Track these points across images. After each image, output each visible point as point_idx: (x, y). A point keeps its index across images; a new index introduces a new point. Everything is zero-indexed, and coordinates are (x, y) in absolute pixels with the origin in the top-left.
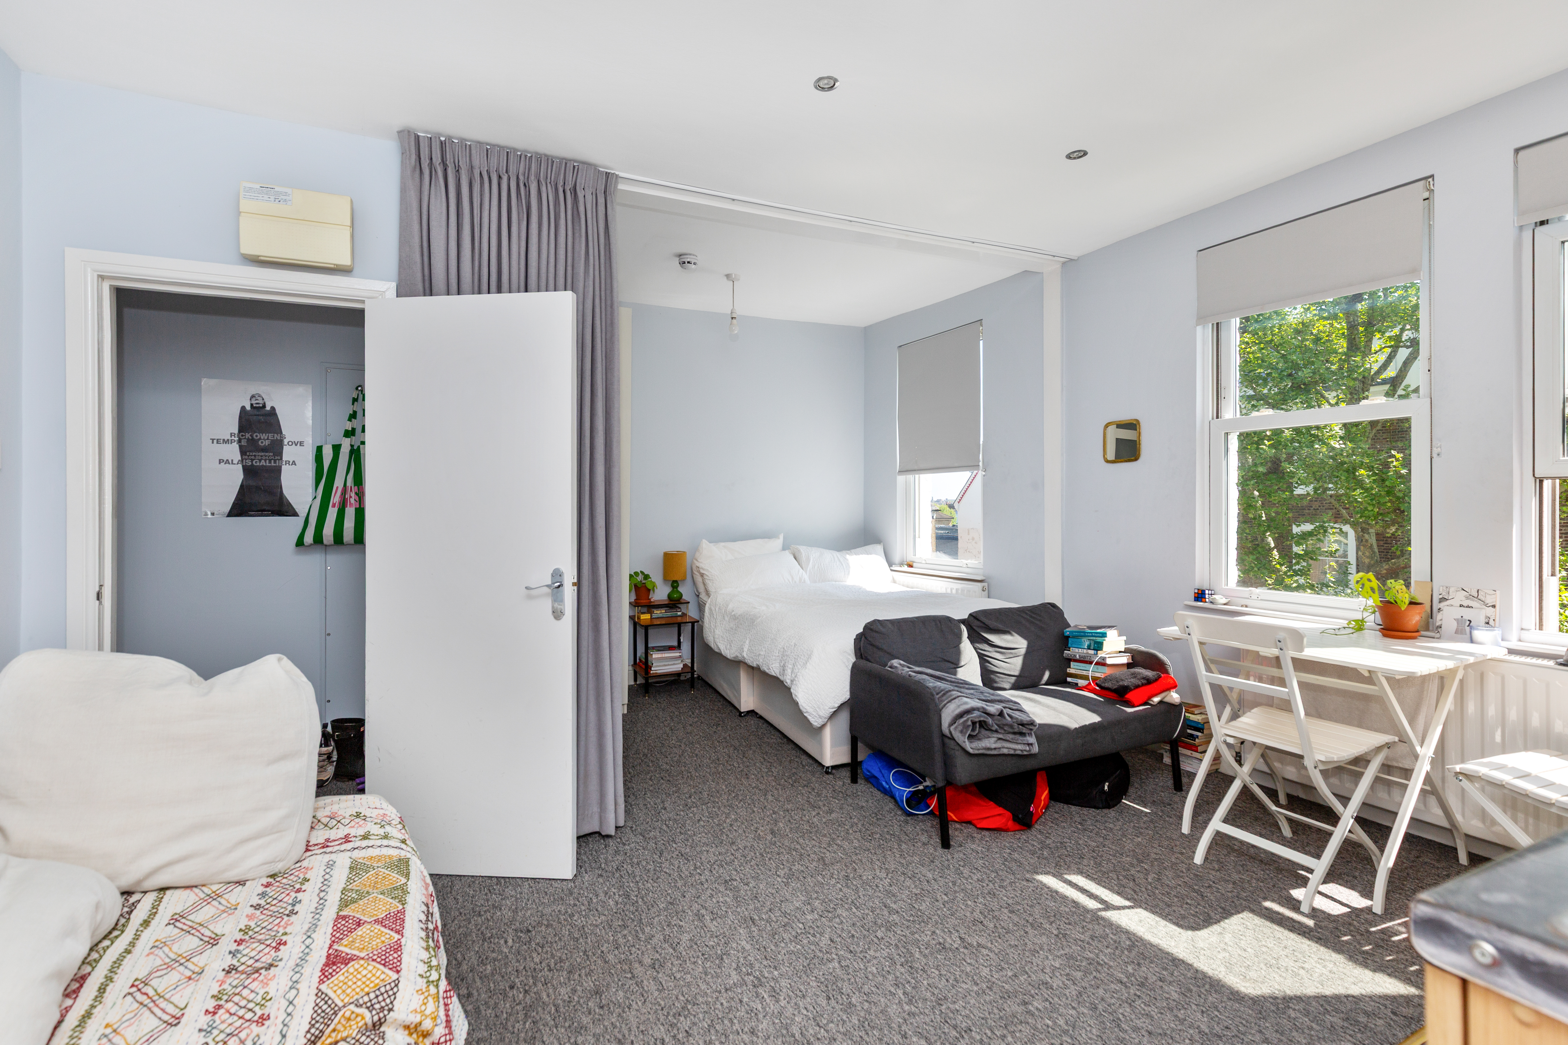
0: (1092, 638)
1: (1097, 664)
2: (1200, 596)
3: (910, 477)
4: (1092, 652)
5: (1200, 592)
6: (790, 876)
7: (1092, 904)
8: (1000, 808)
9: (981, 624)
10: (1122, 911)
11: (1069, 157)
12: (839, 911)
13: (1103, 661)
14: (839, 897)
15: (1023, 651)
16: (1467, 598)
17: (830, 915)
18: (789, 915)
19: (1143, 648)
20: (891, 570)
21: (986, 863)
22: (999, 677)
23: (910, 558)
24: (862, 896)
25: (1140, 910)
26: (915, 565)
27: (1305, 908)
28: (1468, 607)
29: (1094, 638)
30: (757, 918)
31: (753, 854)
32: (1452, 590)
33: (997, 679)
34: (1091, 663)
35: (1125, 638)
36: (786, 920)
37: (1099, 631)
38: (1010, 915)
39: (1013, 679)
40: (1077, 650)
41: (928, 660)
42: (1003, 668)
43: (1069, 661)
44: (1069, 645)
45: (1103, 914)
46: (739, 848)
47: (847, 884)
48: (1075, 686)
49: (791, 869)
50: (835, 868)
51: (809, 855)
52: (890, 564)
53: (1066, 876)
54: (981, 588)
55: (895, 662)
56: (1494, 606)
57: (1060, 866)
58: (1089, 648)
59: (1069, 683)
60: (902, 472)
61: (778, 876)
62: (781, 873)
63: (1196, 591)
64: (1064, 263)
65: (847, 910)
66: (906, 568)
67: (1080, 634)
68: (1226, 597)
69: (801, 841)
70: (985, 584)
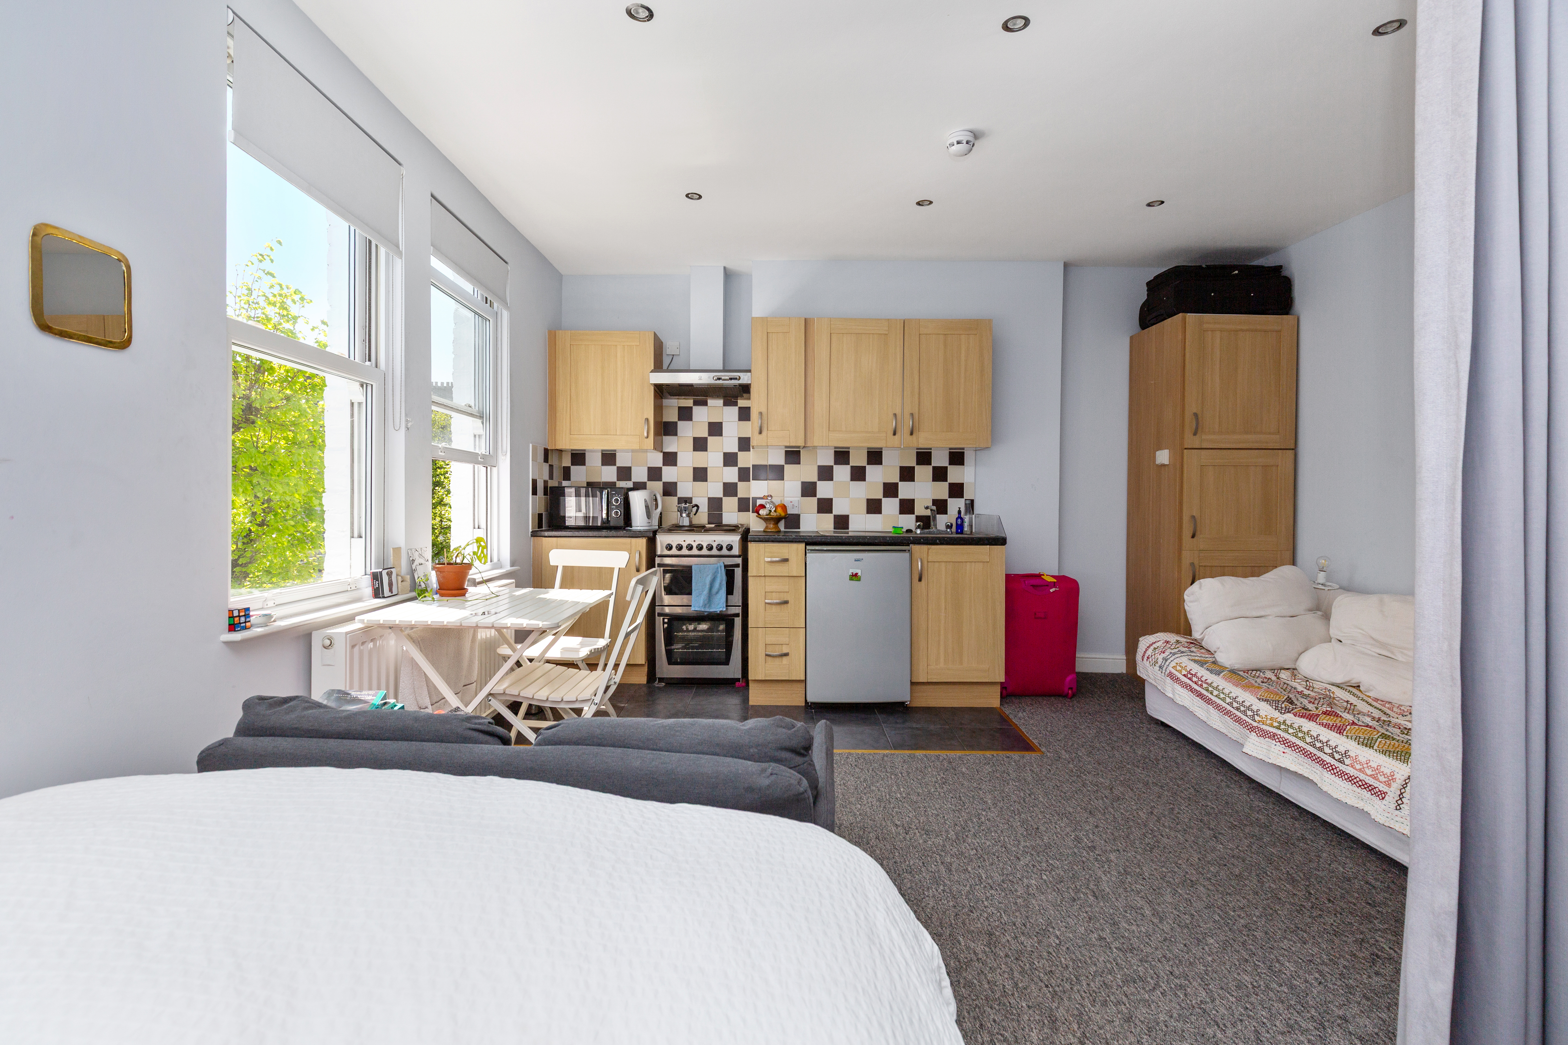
6: (1043, 933)
12: (1000, 878)
14: (993, 892)
17: (1011, 878)
18: (1054, 890)
24: (968, 885)
30: (1090, 897)
31: (1092, 984)
36: (1058, 886)
46: (1115, 1005)
47: (976, 902)
49: (1039, 942)
50: (979, 925)
51: (1007, 956)
61: (1058, 938)
62: (1053, 941)
65: (992, 878)
69: (1009, 985)
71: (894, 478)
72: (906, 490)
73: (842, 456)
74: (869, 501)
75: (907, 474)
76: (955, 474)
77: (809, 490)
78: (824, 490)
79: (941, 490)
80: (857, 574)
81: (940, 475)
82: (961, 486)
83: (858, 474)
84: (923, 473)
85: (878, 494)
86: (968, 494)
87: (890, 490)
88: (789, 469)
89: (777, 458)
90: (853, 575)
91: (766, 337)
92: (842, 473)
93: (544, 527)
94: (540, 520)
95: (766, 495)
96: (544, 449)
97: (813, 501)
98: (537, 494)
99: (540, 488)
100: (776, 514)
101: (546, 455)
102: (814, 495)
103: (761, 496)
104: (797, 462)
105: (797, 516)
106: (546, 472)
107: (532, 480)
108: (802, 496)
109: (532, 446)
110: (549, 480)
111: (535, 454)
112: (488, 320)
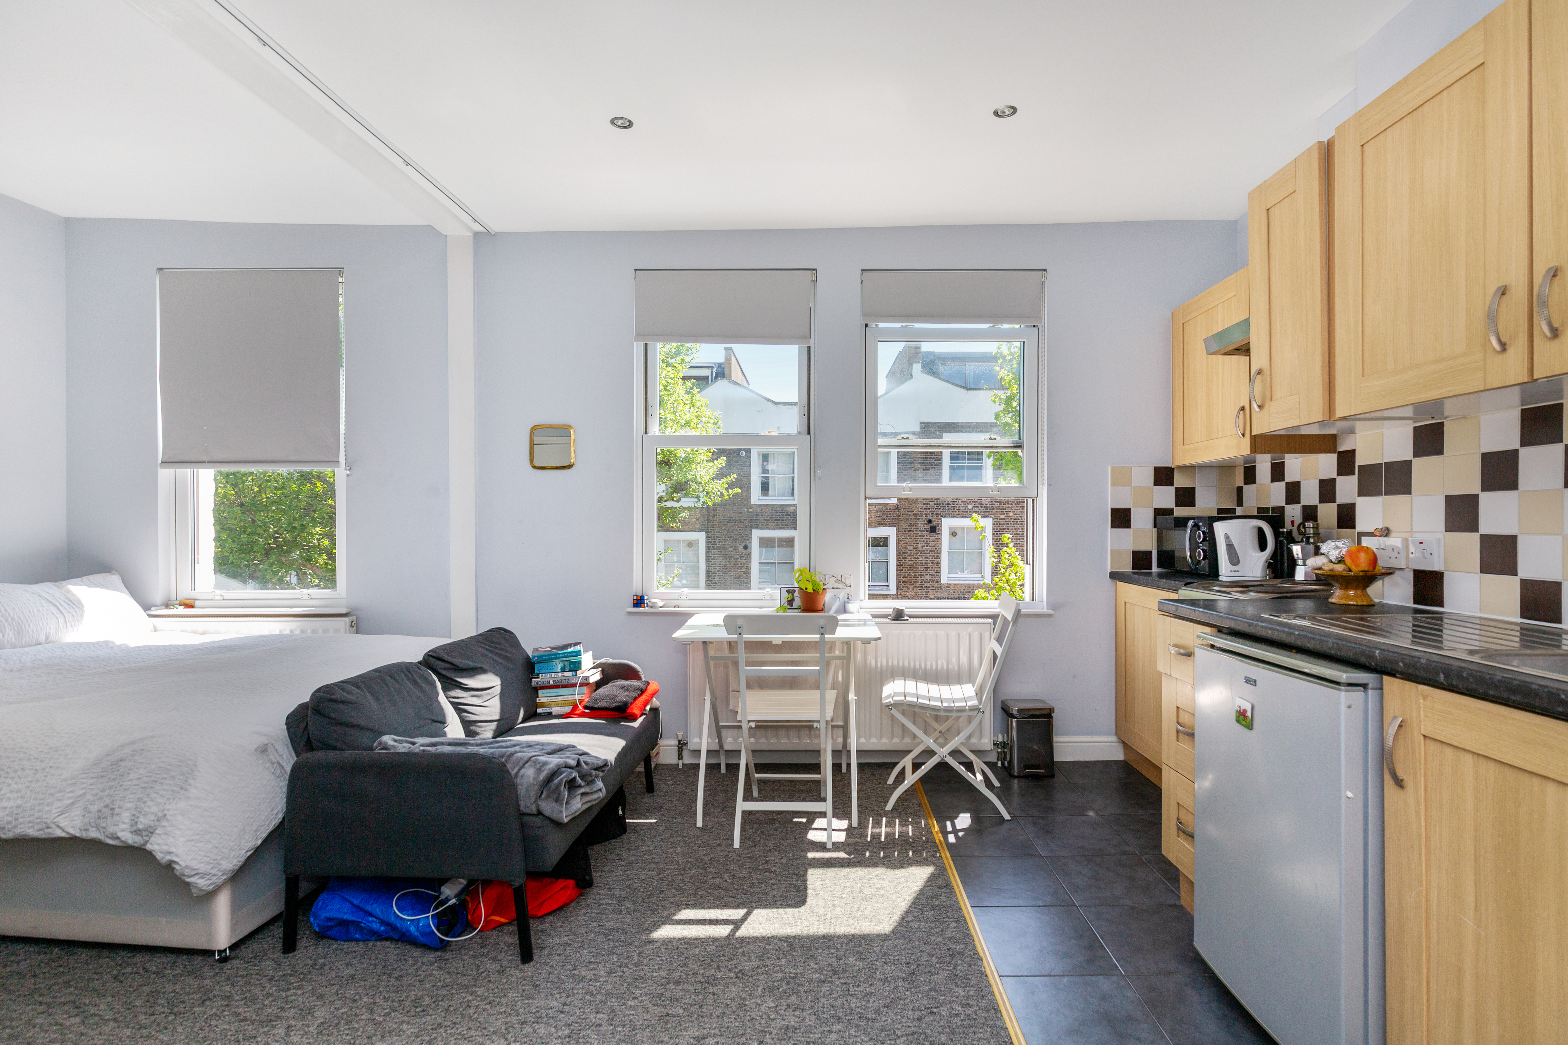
0: (564, 659)
1: (581, 685)
2: (639, 602)
3: (186, 472)
4: (570, 674)
5: (639, 598)
7: (723, 931)
8: (560, 880)
9: (448, 666)
10: (749, 920)
11: (613, 122)
13: (585, 681)
15: (498, 689)
16: (836, 582)
19: (611, 661)
20: (150, 616)
21: (593, 950)
22: (480, 727)
23: (185, 592)
25: (756, 911)
26: (197, 603)
27: (829, 846)
28: (837, 588)
29: (568, 659)
32: (827, 577)
33: (478, 730)
34: (574, 685)
35: (590, 653)
37: (569, 650)
38: (680, 987)
39: (494, 725)
40: (548, 676)
41: (417, 726)
42: (483, 714)
43: (536, 690)
44: (536, 672)
45: (739, 934)
48: (550, 715)
52: (146, 607)
53: (678, 917)
54: (348, 624)
55: (388, 739)
56: (850, 586)
57: (656, 910)
58: (563, 670)
59: (540, 714)
60: (166, 463)
63: (635, 597)
64: (476, 234)
66: (181, 610)
67: (547, 658)
68: (663, 600)
70: (354, 618)
73: (1542, 419)
77: (1461, 514)
78: (1498, 513)
88: (1422, 467)
89: (1397, 446)
91: (1265, 222)
92: (1541, 465)
93: (1155, 569)
94: (1140, 560)
95: (1380, 527)
96: (1155, 468)
97: (1470, 543)
98: (1130, 527)
99: (1142, 519)
100: (1339, 568)
101: (1163, 476)
102: (1473, 527)
103: (1372, 530)
104: (1438, 450)
105: (1438, 577)
106: (1165, 497)
107: (1113, 510)
108: (1448, 529)
109: (1113, 468)
110: (1175, 508)
111: (1121, 477)
112: (1024, 342)
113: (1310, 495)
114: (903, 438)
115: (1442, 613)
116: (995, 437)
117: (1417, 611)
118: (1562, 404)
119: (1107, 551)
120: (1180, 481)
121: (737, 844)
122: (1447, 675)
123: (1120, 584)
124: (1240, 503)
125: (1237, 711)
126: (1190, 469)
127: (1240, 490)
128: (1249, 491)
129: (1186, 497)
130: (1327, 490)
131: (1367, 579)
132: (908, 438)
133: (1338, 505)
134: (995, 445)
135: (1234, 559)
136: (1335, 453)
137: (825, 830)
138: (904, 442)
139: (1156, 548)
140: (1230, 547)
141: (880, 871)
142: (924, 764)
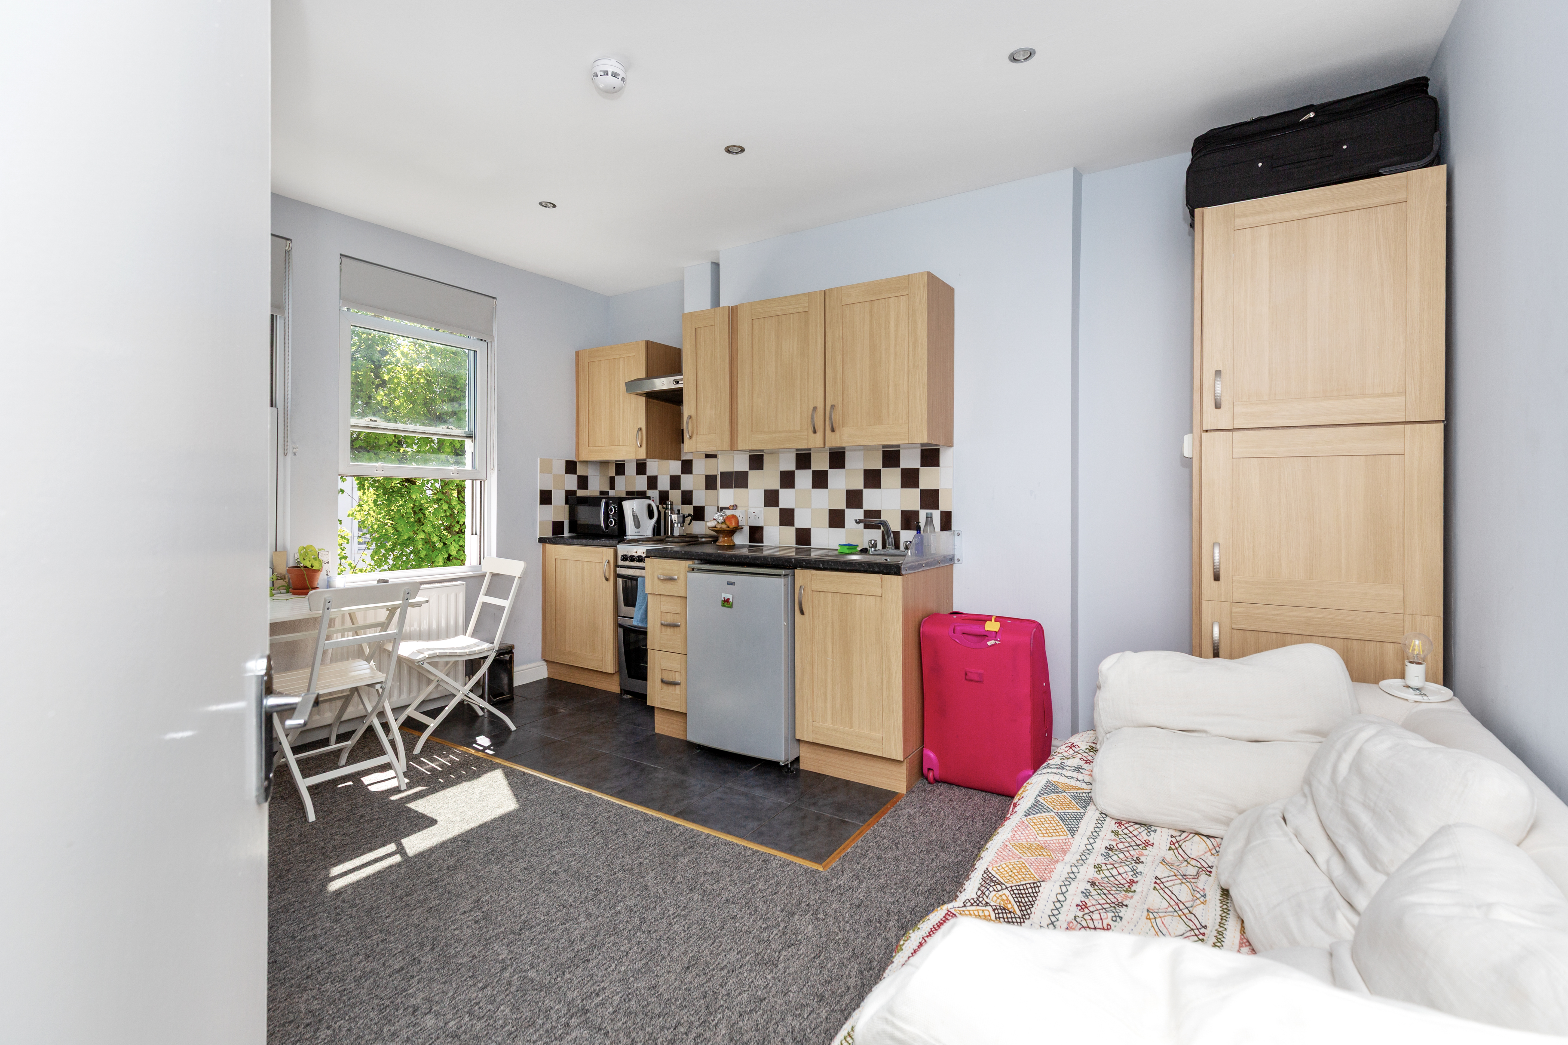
10: (407, 847)
27: (403, 787)
56: (328, 563)
71: (858, 483)
72: (872, 499)
73: (803, 459)
74: (832, 512)
75: (873, 479)
76: (928, 478)
77: (771, 498)
78: (787, 499)
79: (911, 499)
80: (728, 599)
81: (910, 479)
82: (936, 493)
83: (820, 480)
84: (891, 477)
85: (840, 504)
86: (943, 506)
87: (854, 498)
88: (753, 476)
89: (741, 464)
90: (725, 601)
91: (694, 334)
92: (804, 478)
93: (566, 534)
94: (558, 527)
95: (732, 504)
96: (566, 461)
97: (775, 512)
98: (551, 504)
99: (558, 498)
100: (724, 526)
101: (571, 467)
102: (776, 504)
103: (728, 506)
104: (760, 467)
105: (760, 529)
106: (571, 483)
107: (541, 491)
108: (765, 506)
109: (541, 459)
110: (577, 490)
111: (546, 467)
112: (475, 352)
113: (664, 484)
114: (371, 420)
115: (763, 546)
116: (452, 427)
117: (751, 546)
118: (810, 453)
119: (537, 522)
120: (581, 471)
121: (312, 817)
122: (823, 565)
123: (548, 546)
124: (612, 487)
125: (722, 601)
126: (586, 463)
127: (612, 480)
128: (619, 480)
129: (583, 482)
130: (675, 482)
131: (732, 532)
132: (376, 421)
133: (682, 491)
134: (452, 434)
135: (638, 524)
136: (679, 459)
137: (395, 777)
138: (373, 424)
139: (568, 518)
140: (635, 517)
141: (465, 785)
142: (447, 706)
